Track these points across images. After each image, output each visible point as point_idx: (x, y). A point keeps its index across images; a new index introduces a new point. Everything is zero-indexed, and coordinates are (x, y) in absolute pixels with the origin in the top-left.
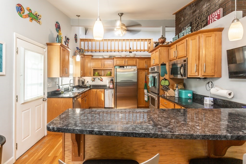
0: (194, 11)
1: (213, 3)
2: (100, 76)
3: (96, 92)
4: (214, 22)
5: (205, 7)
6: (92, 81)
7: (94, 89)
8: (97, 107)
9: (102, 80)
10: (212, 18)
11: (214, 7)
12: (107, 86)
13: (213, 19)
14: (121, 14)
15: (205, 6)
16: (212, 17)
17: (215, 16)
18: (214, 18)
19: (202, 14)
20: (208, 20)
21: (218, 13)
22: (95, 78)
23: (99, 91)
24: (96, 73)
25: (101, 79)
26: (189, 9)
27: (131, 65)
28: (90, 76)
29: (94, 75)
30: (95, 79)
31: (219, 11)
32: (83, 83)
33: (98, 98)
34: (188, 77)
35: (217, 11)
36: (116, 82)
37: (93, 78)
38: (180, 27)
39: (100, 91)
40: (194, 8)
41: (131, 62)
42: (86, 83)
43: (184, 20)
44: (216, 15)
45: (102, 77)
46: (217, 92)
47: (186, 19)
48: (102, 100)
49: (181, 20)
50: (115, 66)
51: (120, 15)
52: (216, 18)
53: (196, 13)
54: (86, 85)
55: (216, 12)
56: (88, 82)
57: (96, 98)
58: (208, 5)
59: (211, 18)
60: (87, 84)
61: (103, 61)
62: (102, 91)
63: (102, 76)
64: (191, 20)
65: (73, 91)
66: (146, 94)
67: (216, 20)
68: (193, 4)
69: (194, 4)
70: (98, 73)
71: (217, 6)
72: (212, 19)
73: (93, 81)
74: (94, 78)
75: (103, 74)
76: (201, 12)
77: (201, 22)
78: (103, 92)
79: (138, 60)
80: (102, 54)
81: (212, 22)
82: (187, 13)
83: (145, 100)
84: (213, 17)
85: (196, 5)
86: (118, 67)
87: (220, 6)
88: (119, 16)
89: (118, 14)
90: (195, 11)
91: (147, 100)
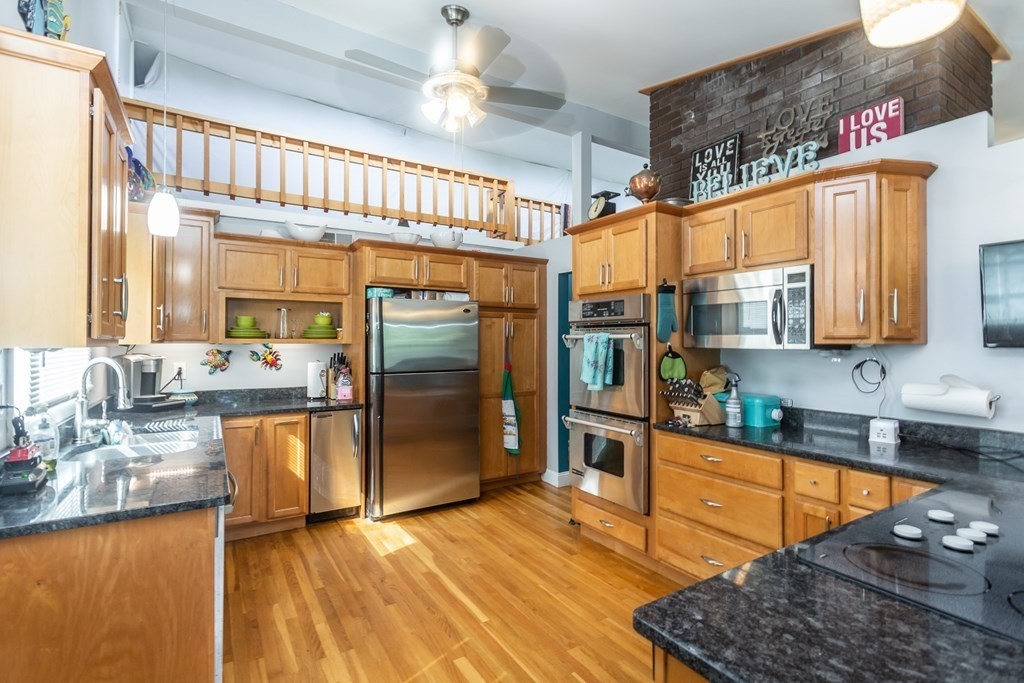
0: (754, 91)
1: (856, 76)
2: (265, 341)
3: (259, 432)
4: (869, 144)
5: (813, 84)
6: (208, 368)
7: (245, 415)
8: (264, 520)
9: (274, 363)
10: (859, 126)
11: (857, 90)
12: (309, 395)
13: (864, 132)
14: (458, 11)
15: (815, 80)
16: (858, 122)
17: (876, 121)
18: (869, 128)
19: (800, 110)
20: (841, 131)
21: (891, 114)
22: (229, 353)
23: (278, 428)
24: (245, 321)
25: (270, 358)
26: (731, 83)
27: (447, 285)
28: (204, 336)
29: (228, 335)
30: (231, 357)
31: (894, 105)
32: (148, 380)
33: (267, 466)
34: (816, 343)
35: (885, 106)
36: (382, 372)
37: (219, 352)
38: (679, 148)
39: (281, 424)
40: (755, 83)
41: (446, 273)
42: (166, 382)
43: (702, 121)
44: (880, 117)
45: (276, 347)
46: (944, 397)
47: (710, 116)
48: (294, 475)
49: (680, 121)
50: (367, 287)
51: (453, 15)
52: (879, 129)
53: (766, 101)
54: (169, 395)
55: (877, 109)
56: (179, 373)
57: (256, 468)
58: (827, 78)
59: (853, 127)
60: (174, 387)
61: (288, 253)
62: (297, 423)
63: (277, 337)
64: (738, 127)
65: (104, 442)
66: (509, 419)
67: (879, 140)
68: (748, 65)
69: (754, 67)
70: (255, 324)
71: (876, 89)
72: (858, 133)
73: (216, 367)
74: (225, 349)
75: (284, 329)
76: (791, 100)
77: (797, 138)
78: (301, 429)
79: (475, 264)
80: (270, 212)
81: (858, 145)
82: (717, 94)
83: (506, 446)
84: (864, 123)
85: (762, 70)
86: (388, 291)
87: (891, 90)
88: (448, 20)
89: (445, 11)
90: (762, 93)
91: (517, 448)
